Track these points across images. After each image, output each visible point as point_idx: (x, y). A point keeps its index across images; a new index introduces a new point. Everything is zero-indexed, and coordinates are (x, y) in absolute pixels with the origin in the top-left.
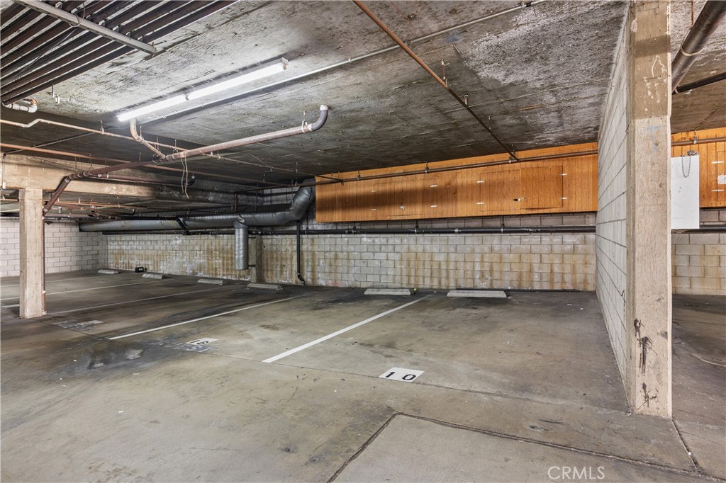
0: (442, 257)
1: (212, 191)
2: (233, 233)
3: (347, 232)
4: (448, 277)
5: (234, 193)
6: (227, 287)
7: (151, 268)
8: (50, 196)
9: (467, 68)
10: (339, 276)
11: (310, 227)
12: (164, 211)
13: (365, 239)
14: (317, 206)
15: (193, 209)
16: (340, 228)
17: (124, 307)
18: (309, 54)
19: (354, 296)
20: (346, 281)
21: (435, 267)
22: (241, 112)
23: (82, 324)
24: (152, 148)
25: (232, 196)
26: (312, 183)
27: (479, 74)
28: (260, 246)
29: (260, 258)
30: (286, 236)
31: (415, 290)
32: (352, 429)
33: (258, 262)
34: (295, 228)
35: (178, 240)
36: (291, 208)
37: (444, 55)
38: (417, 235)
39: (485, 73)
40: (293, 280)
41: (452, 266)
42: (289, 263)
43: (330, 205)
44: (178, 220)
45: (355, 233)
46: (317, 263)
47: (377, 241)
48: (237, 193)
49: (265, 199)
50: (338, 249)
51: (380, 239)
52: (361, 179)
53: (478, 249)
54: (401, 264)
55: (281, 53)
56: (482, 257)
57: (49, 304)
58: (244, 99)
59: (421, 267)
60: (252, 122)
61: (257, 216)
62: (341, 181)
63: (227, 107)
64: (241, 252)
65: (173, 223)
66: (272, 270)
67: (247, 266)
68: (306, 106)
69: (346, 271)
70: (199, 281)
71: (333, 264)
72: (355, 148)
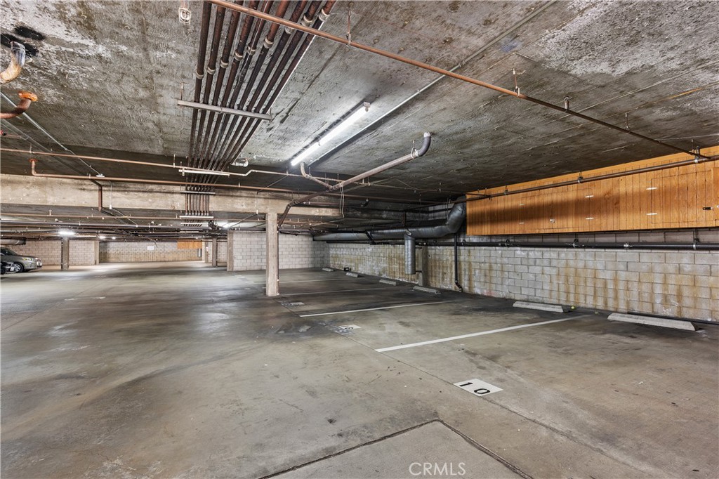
0: (608, 275)
1: (386, 210)
2: (403, 244)
3: (500, 244)
4: (616, 298)
5: (403, 211)
6: (400, 287)
7: (353, 269)
8: (281, 218)
9: (551, 70)
10: (493, 286)
11: (467, 240)
12: (358, 226)
13: (519, 252)
14: (468, 221)
15: (376, 225)
16: (494, 240)
17: (322, 295)
18: (382, 95)
19: (504, 306)
20: (501, 292)
21: (600, 285)
22: (365, 148)
23: (292, 304)
24: (320, 182)
25: (402, 213)
26: (463, 200)
27: (573, 72)
28: (426, 255)
29: (426, 265)
30: (447, 247)
31: (573, 308)
32: (389, 420)
33: (424, 268)
34: (453, 240)
35: (370, 249)
36: (447, 223)
37: (513, 64)
38: (576, 250)
39: (579, 69)
40: (453, 287)
41: (621, 286)
42: (449, 271)
43: (480, 219)
44: (367, 233)
45: (508, 246)
46: (473, 273)
47: (531, 254)
48: (406, 211)
49: (430, 215)
50: (493, 260)
51: (535, 253)
52: (508, 193)
53: (658, 268)
54: (558, 280)
55: (361, 99)
56: (665, 278)
57: (281, 289)
58: (360, 139)
59: (582, 284)
60: (379, 154)
61: (420, 229)
62: (489, 197)
63: (353, 147)
64: (410, 259)
65: (363, 235)
66: (435, 276)
67: (414, 272)
68: (412, 136)
69: (500, 282)
70: (380, 281)
71: (488, 274)
72: (486, 166)
